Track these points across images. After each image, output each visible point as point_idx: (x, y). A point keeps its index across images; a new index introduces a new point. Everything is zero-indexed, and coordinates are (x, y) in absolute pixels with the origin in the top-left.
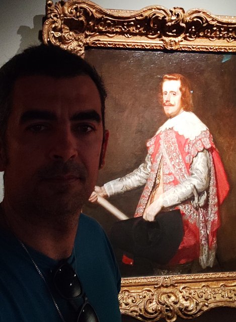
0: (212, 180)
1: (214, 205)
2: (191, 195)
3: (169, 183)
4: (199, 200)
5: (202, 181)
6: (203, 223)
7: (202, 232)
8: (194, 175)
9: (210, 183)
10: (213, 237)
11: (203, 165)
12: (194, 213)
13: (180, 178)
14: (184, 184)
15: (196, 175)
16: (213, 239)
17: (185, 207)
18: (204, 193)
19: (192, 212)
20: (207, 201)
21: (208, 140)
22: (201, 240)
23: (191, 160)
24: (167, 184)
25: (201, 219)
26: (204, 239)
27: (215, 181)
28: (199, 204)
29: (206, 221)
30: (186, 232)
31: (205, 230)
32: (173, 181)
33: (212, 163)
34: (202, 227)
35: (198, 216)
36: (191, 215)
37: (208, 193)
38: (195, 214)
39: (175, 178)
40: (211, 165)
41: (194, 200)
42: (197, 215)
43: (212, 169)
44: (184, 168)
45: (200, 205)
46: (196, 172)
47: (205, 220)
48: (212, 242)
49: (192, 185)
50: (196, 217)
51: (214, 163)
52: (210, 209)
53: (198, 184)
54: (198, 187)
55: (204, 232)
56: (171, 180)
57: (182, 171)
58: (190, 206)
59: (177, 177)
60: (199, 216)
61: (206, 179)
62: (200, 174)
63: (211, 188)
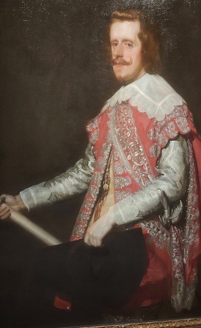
0: (191, 183)
1: (194, 221)
2: (158, 205)
3: (124, 189)
4: (170, 214)
5: (175, 186)
6: (176, 247)
7: (176, 260)
8: (163, 176)
9: (188, 187)
10: (192, 267)
11: (177, 160)
12: (163, 233)
13: (140, 181)
14: (147, 190)
15: (165, 176)
16: (192, 270)
17: (149, 225)
18: (179, 204)
19: (160, 232)
20: (183, 215)
21: (185, 120)
22: (174, 272)
23: (159, 152)
24: (121, 190)
25: (174, 242)
26: (178, 271)
27: (195, 185)
28: (171, 220)
29: (181, 246)
30: (152, 261)
31: (180, 258)
32: (130, 186)
33: (191, 156)
34: (176, 253)
35: (169, 238)
36: (158, 236)
37: (185, 203)
38: (165, 235)
39: (133, 180)
40: (190, 160)
41: (163, 213)
42: (167, 236)
43: (192, 166)
44: (148, 165)
45: (173, 222)
46: (167, 172)
47: (180, 243)
48: (190, 274)
49: (160, 192)
50: (167, 240)
51: (194, 157)
52: (187, 227)
53: (170, 190)
54: (169, 194)
55: (179, 260)
56: (127, 184)
57: (145, 171)
58: (156, 223)
59: (137, 180)
60: (171, 237)
61: (182, 181)
62: (173, 174)
63: (190, 196)
